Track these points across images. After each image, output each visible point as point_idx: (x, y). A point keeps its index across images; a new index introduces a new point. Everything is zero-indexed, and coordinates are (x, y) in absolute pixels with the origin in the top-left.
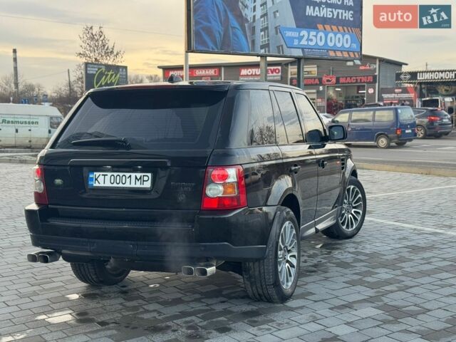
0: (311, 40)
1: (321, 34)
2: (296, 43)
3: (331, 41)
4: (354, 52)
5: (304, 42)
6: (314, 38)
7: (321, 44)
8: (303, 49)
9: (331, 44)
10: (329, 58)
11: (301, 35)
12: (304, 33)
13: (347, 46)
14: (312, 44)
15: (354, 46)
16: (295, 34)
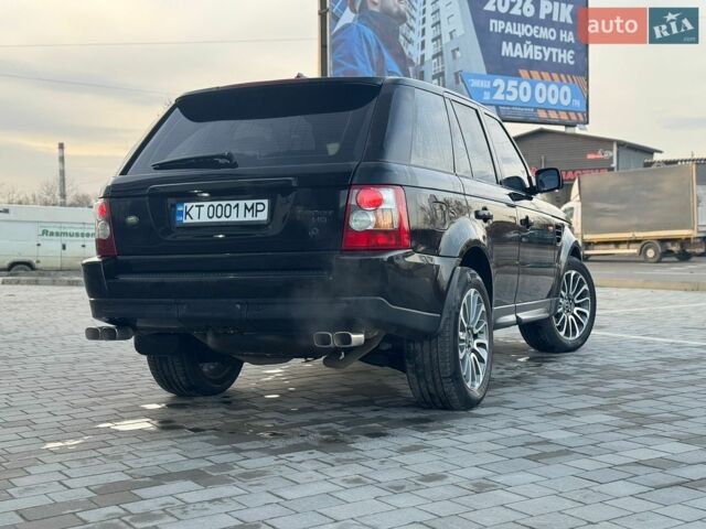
0: (510, 93)
1: (525, 84)
2: (487, 97)
3: (541, 95)
4: (576, 112)
5: (499, 96)
6: (514, 91)
7: (525, 99)
8: (497, 107)
9: (541, 100)
10: (538, 120)
11: (495, 84)
12: (499, 82)
13: (565, 103)
14: (511, 98)
15: (577, 103)
16: (485, 84)
